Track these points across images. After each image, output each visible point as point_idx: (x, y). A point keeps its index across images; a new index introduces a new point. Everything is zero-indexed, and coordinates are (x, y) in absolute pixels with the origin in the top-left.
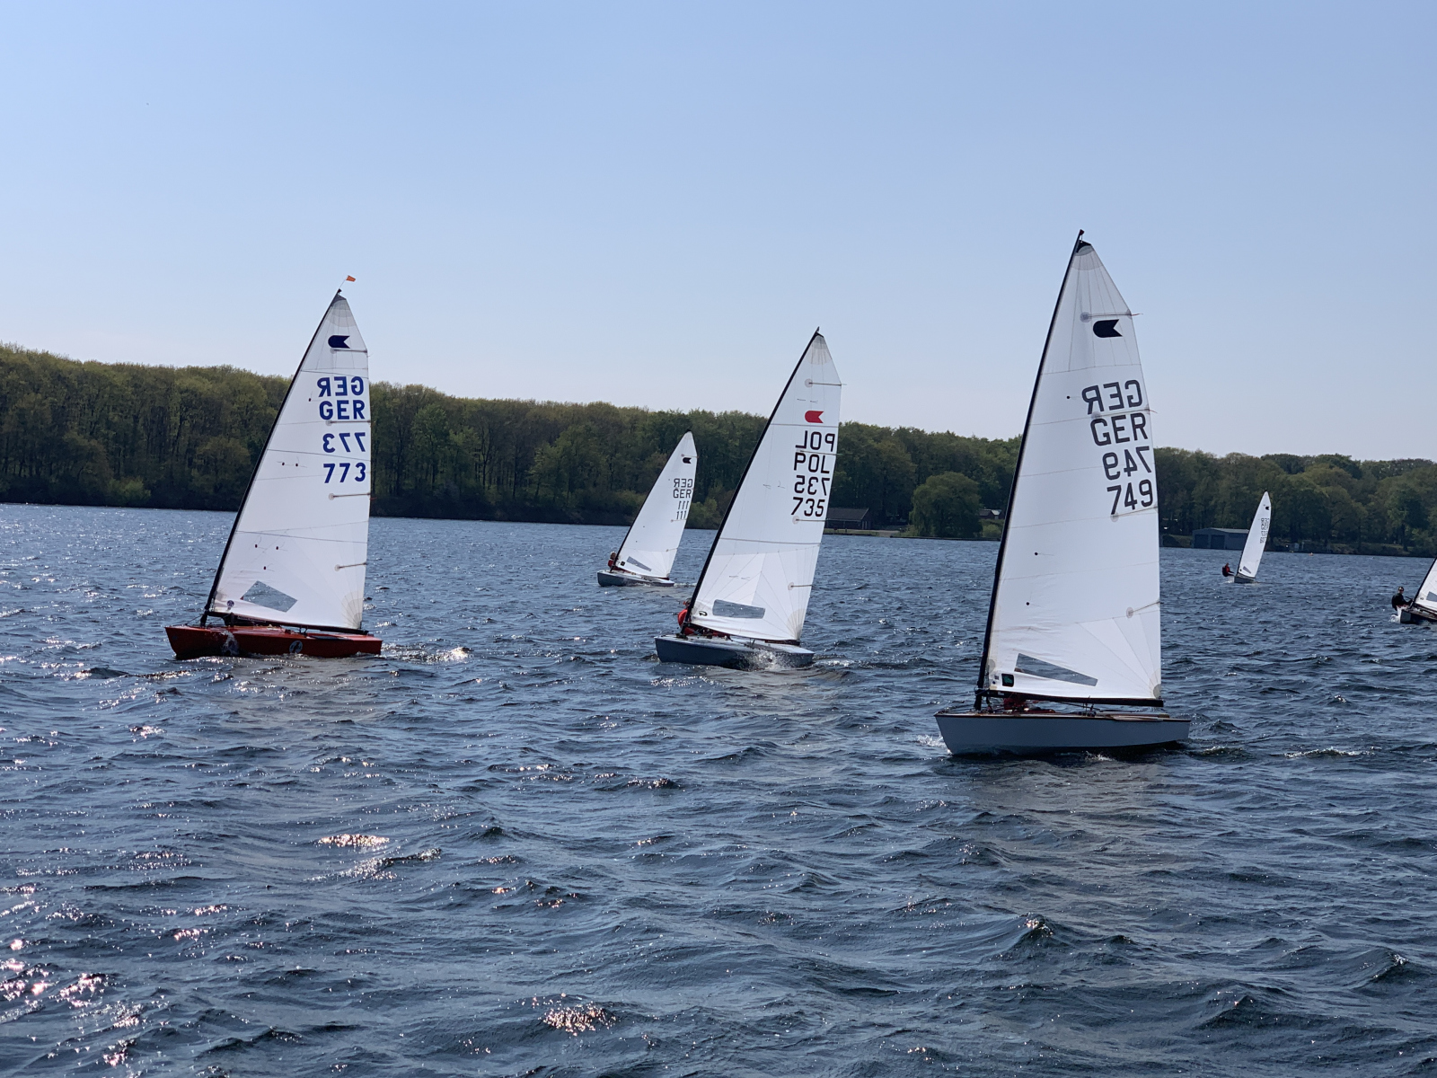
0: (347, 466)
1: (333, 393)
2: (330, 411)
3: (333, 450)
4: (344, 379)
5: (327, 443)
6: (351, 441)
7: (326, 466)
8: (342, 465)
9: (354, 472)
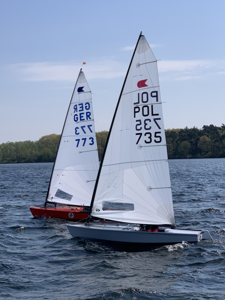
0: (85, 139)
1: (78, 111)
2: (77, 118)
3: (79, 134)
4: (82, 104)
5: (76, 131)
6: (86, 129)
7: (76, 140)
8: (83, 139)
9: (89, 141)
